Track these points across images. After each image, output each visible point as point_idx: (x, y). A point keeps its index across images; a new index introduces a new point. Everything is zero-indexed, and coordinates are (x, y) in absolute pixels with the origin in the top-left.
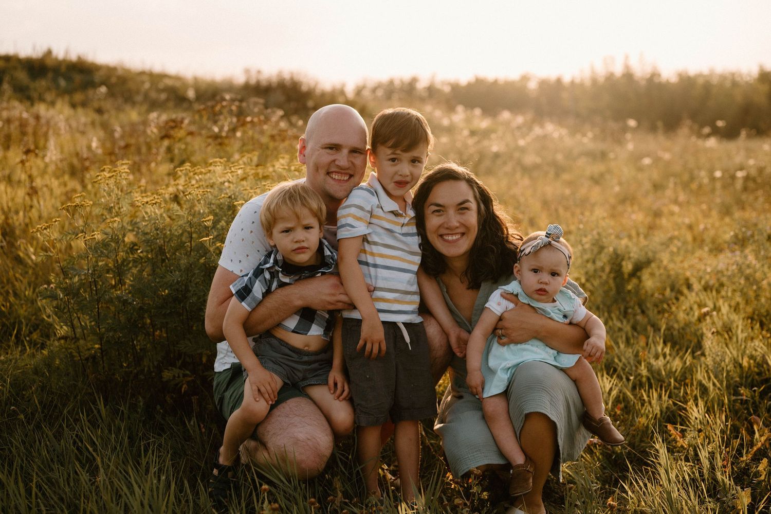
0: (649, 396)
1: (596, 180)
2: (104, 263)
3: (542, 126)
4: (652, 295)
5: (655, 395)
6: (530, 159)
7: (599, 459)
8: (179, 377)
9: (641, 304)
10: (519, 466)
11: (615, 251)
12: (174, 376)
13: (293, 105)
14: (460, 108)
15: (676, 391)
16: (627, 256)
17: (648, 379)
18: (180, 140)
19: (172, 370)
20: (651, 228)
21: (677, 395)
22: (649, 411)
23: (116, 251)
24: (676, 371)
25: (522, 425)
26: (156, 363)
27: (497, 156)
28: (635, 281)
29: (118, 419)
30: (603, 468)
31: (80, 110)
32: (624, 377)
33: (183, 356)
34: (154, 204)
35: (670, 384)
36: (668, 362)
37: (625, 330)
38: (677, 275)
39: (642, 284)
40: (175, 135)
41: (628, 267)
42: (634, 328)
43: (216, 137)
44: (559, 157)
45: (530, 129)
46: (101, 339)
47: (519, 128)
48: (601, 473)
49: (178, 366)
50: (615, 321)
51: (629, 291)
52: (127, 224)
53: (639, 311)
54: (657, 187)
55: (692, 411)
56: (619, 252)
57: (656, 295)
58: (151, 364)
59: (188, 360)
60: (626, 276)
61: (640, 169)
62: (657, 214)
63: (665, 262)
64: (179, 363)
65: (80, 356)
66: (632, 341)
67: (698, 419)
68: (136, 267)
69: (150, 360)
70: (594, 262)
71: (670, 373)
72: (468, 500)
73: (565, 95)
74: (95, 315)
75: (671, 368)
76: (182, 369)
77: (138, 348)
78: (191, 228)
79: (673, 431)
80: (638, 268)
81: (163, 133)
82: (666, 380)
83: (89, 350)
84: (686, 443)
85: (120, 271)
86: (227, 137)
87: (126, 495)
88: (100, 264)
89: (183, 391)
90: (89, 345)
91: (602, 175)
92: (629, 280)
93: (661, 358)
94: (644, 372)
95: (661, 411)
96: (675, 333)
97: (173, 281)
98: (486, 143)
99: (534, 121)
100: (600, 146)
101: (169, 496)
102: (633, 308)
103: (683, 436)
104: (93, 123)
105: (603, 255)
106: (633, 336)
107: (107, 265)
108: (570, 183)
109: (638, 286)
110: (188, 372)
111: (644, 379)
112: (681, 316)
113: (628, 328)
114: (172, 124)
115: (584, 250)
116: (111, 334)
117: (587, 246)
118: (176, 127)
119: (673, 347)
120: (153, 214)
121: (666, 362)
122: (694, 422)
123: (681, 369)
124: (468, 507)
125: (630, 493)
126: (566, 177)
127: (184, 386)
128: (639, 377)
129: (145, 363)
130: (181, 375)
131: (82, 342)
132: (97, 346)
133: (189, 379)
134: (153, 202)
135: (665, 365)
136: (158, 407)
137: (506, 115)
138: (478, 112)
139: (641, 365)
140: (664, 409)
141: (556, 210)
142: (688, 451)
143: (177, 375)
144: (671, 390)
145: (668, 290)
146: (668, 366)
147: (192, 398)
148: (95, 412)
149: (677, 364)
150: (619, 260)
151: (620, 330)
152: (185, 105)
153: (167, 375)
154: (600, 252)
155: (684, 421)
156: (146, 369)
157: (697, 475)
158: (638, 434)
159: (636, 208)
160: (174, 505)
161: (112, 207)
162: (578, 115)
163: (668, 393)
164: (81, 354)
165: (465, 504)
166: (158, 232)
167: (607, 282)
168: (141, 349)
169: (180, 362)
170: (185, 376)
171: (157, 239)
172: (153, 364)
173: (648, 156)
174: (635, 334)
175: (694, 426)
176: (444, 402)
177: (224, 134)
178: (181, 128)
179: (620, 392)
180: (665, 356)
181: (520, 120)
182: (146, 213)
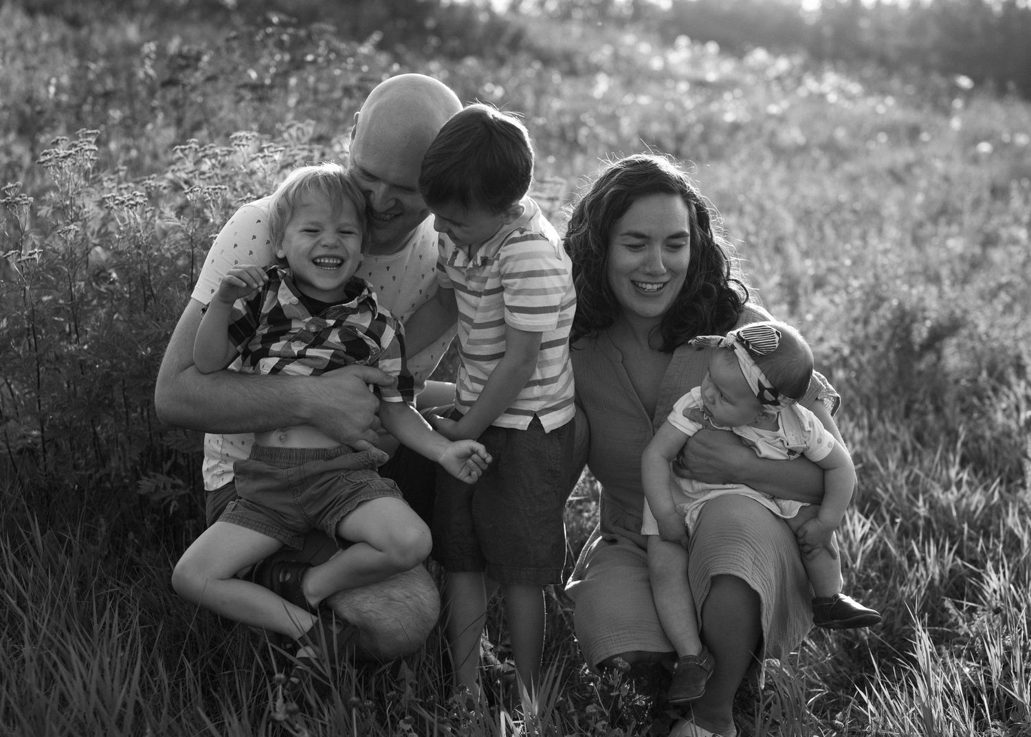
0: (922, 551)
1: (898, 177)
2: (50, 297)
3: (819, 78)
4: (957, 382)
5: (933, 550)
6: (792, 135)
7: (831, 649)
8: (165, 488)
9: (936, 396)
10: (689, 658)
11: (900, 305)
12: (157, 487)
13: (401, 24)
14: (683, 41)
15: (971, 544)
16: (920, 316)
17: (928, 521)
18: (194, 88)
19: (154, 476)
20: (976, 264)
21: (972, 551)
22: (922, 575)
23: (72, 280)
24: (975, 512)
25: (706, 594)
26: (129, 465)
27: (735, 127)
28: (930, 358)
29: (63, 552)
30: (837, 662)
31: (42, 20)
32: (888, 517)
33: (173, 456)
34: (132, 205)
35: (961, 532)
36: (963, 496)
37: (901, 438)
38: (1004, 349)
39: (943, 362)
40: (185, 81)
41: (921, 332)
42: (918, 437)
43: (254, 87)
44: (841, 134)
45: (799, 82)
46: (42, 422)
47: (779, 79)
48: (833, 671)
49: (165, 471)
50: (888, 425)
51: (920, 373)
52: (92, 234)
53: (931, 407)
54: (998, 192)
55: (988, 579)
56: (907, 307)
57: (963, 382)
58: (122, 465)
59: (181, 461)
60: (917, 348)
61: (976, 160)
62: (990, 241)
63: (982, 328)
64: (167, 466)
65: (9, 448)
66: (910, 458)
67: (998, 593)
68: (103, 306)
69: (120, 459)
70: (866, 322)
71: (966, 515)
72: (607, 707)
73: (864, 23)
74: (33, 382)
75: (968, 505)
76: (170, 477)
77: (103, 437)
78: (193, 248)
79: (953, 611)
80: (938, 336)
81: (167, 77)
82: (958, 526)
83: (24, 437)
84: (974, 629)
85: (76, 310)
86: (272, 87)
87: (62, 678)
88: (45, 298)
89: (171, 512)
90: (22, 430)
91: (909, 167)
92: (920, 356)
93: (954, 489)
94: (922, 510)
95: (942, 576)
96: (984, 448)
97: (160, 334)
98: (714, 107)
99: (805, 68)
100: (912, 117)
101: (130, 683)
102: (922, 402)
103: (970, 620)
104: (62, 44)
105: (881, 312)
106: (914, 449)
107: (55, 300)
108: (853, 180)
109: (935, 365)
110: (180, 482)
111: (921, 523)
112: (1000, 418)
113: (906, 437)
114: (183, 62)
115: (851, 303)
116: (57, 415)
117: (858, 294)
118: (187, 66)
119: (975, 471)
120: (132, 221)
121: (960, 495)
122: (992, 596)
123: (984, 508)
124: (606, 719)
125: (870, 706)
126: (849, 167)
127: (173, 504)
128: (914, 519)
129: (113, 465)
130: (169, 486)
131: (12, 423)
132: (35, 433)
133: (182, 492)
134: (132, 202)
135: (959, 500)
136: (131, 535)
137: (759, 56)
138: (712, 48)
139: (918, 499)
140: (947, 574)
141: (821, 228)
142: (973, 642)
143: (162, 486)
144: (962, 541)
145: (984, 374)
146: (964, 501)
147: (187, 522)
148: (27, 541)
149: (977, 500)
150: (907, 320)
151: (894, 438)
152: (219, 17)
153: (146, 485)
154: (876, 307)
155: (976, 594)
156: (113, 473)
157: (982, 682)
158: (898, 613)
159: (955, 228)
160: (137, 694)
161: (67, 206)
162: (883, 61)
163: (955, 548)
164: (11, 444)
165: (603, 714)
166: (140, 251)
167: (884, 356)
168: (108, 440)
169: (169, 463)
170: (174, 486)
171: (137, 263)
172: (125, 464)
173: (988, 138)
174: (919, 446)
175: (989, 603)
176: (587, 548)
177: (268, 81)
178: (196, 69)
179: (880, 541)
180: (959, 484)
181: (782, 64)
182: (123, 220)
